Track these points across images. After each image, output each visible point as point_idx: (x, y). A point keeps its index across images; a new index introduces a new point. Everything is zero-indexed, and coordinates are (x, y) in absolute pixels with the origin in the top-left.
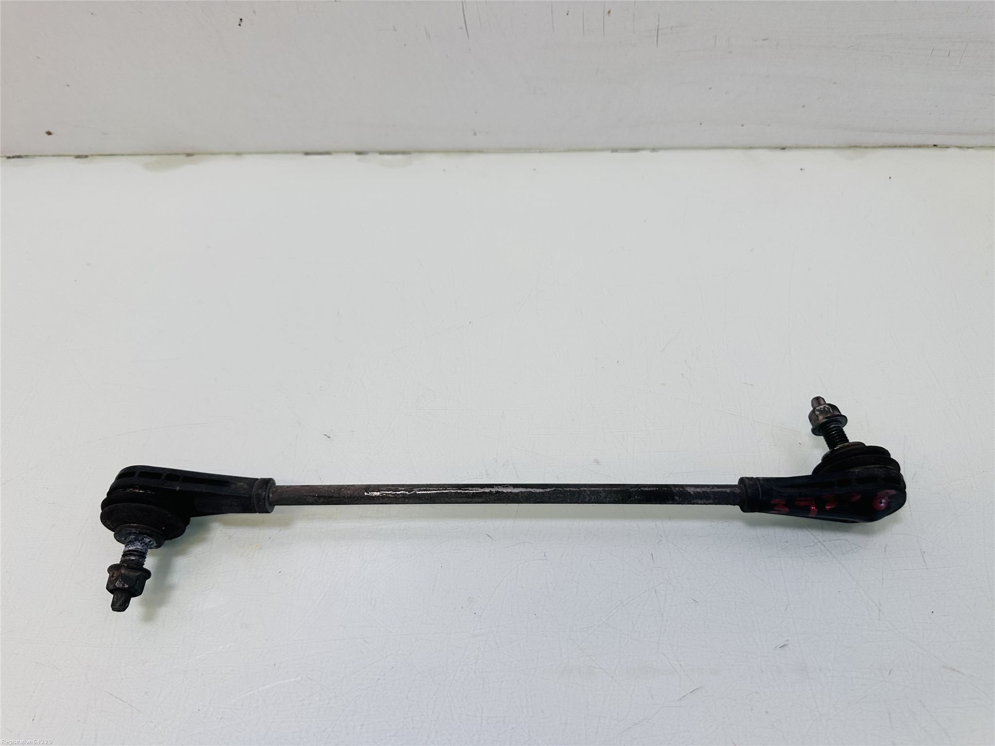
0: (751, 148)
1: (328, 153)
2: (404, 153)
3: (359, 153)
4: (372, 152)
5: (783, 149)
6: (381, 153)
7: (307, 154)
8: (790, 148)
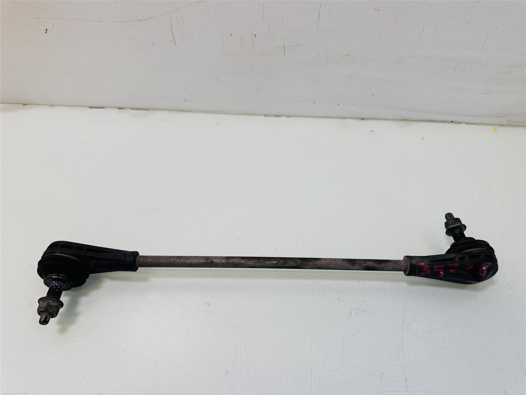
0: (344, 118)
1: (103, 108)
2: (146, 109)
3: (120, 108)
4: (128, 108)
5: (363, 119)
6: (133, 109)
7: (91, 107)
8: (367, 119)
